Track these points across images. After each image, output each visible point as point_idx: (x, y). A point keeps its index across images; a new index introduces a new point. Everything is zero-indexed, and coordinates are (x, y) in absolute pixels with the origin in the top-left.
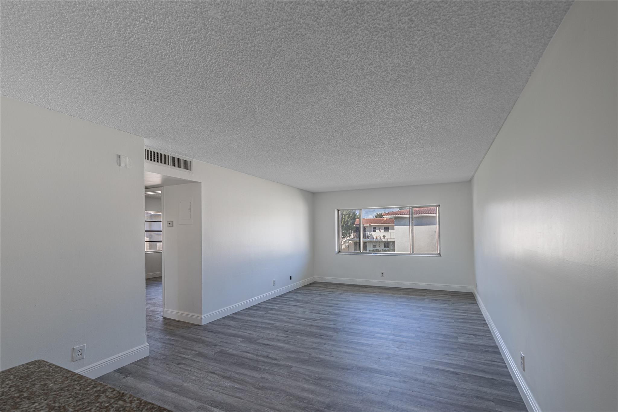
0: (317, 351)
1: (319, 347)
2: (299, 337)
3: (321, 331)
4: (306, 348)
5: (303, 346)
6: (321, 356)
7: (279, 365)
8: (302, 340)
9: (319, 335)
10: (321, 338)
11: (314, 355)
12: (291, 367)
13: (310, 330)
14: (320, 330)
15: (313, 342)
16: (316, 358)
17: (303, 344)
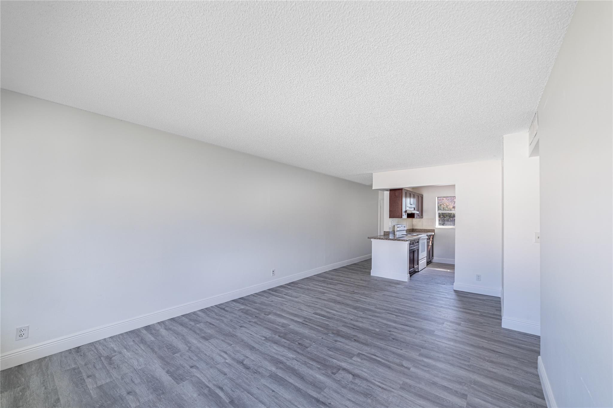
0: (359, 315)
1: (357, 318)
2: (377, 330)
3: (354, 334)
4: (368, 318)
5: (371, 321)
6: (356, 311)
7: (384, 310)
8: (372, 326)
9: (356, 329)
10: (354, 325)
11: (361, 313)
12: (375, 308)
13: (367, 337)
14: (354, 336)
15: (362, 322)
16: (359, 311)
17: (371, 322)
